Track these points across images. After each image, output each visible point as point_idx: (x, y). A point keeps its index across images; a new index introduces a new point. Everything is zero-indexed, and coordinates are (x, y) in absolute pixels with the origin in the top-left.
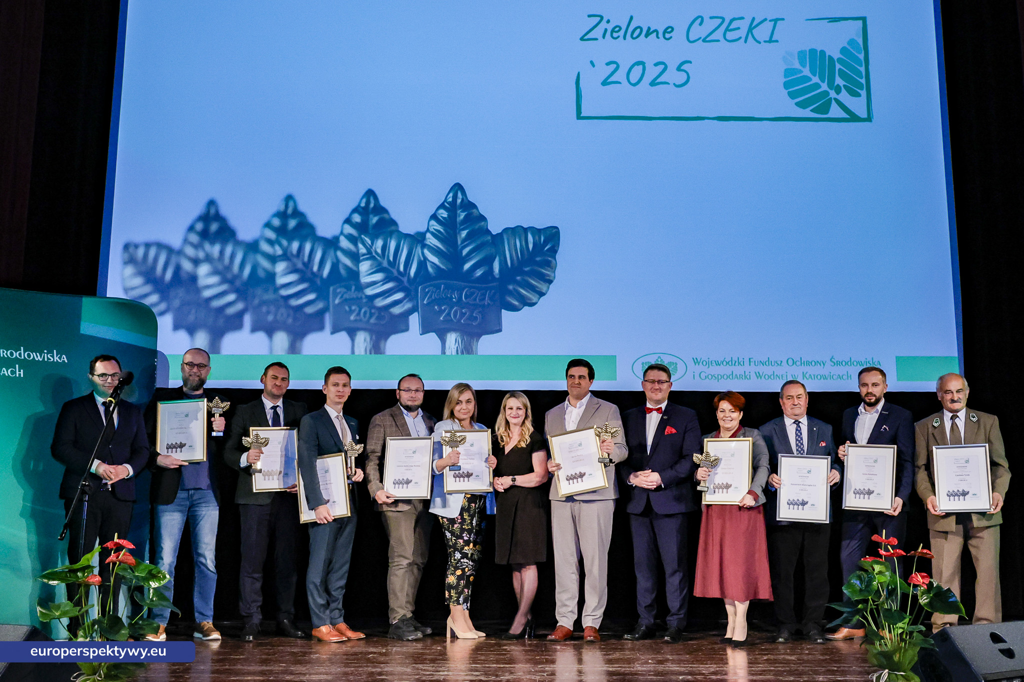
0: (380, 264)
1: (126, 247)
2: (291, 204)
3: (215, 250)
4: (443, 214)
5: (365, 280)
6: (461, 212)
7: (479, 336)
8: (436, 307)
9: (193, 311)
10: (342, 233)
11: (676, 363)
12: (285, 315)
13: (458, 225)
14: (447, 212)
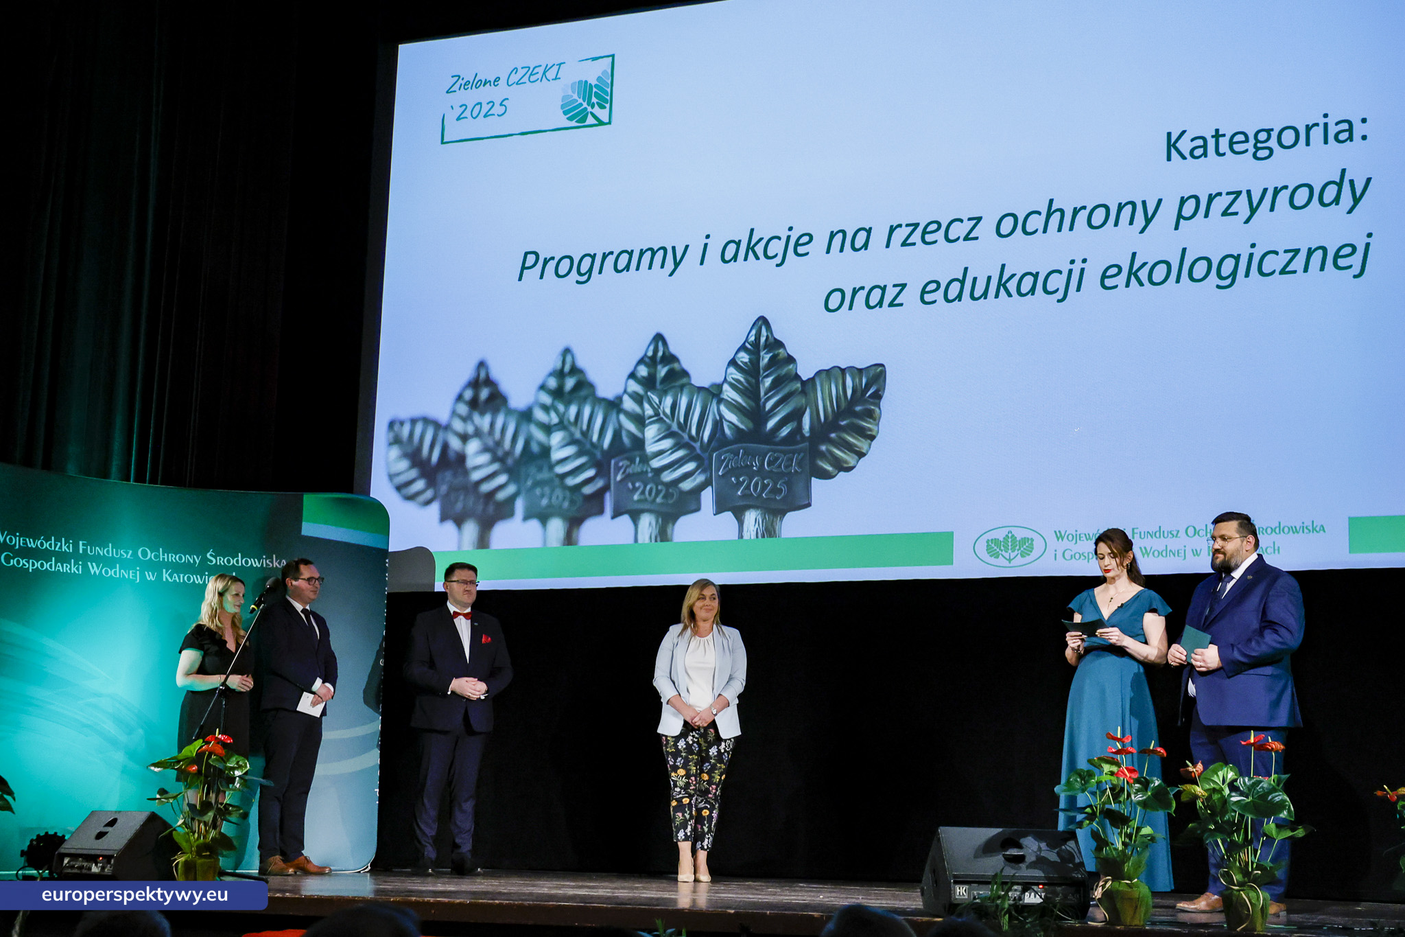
0: (669, 427)
1: (391, 425)
2: (569, 359)
3: (484, 422)
4: (744, 357)
5: (651, 448)
6: (765, 354)
7: (783, 513)
8: (733, 479)
9: (462, 498)
10: (625, 391)
11: (1032, 539)
12: (561, 498)
13: (761, 372)
14: (749, 355)
